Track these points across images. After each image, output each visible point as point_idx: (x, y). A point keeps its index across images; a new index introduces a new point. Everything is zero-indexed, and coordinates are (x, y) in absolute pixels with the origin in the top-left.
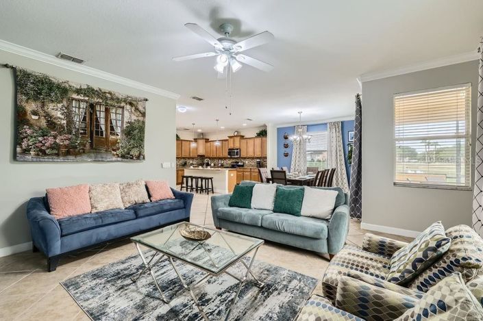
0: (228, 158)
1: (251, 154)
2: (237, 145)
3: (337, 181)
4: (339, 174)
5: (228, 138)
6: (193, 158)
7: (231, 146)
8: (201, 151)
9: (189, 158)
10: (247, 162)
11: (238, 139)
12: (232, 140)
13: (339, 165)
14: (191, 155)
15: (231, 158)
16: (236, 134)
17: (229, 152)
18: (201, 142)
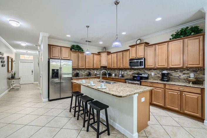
0: (128, 69)
5: (129, 48)
6: (97, 69)
7: (133, 56)
8: (104, 63)
9: (94, 69)
10: (153, 74)
11: (142, 46)
12: (134, 49)
14: (95, 66)
15: (131, 69)
16: (138, 42)
17: (130, 63)
18: (104, 55)
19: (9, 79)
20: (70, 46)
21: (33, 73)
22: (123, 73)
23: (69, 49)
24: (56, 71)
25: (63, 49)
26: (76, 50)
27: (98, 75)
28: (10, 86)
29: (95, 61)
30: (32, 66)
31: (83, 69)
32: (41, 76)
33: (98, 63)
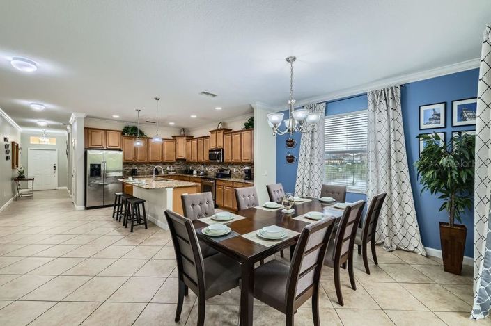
1: (236, 158)
2: (220, 145)
3: (390, 219)
4: (396, 205)
5: (209, 134)
6: (171, 164)
7: (213, 146)
8: (181, 153)
10: (234, 170)
11: (222, 134)
12: (214, 136)
13: (394, 183)
14: (165, 160)
16: (220, 126)
17: (210, 154)
18: (181, 141)
19: (15, 180)
20: (121, 128)
21: (57, 171)
22: (207, 169)
23: (120, 133)
24: (97, 167)
25: (110, 133)
26: (131, 134)
27: (172, 173)
28: (14, 192)
29: (165, 151)
30: (53, 158)
31: (145, 163)
32: (73, 174)
33: (172, 154)
